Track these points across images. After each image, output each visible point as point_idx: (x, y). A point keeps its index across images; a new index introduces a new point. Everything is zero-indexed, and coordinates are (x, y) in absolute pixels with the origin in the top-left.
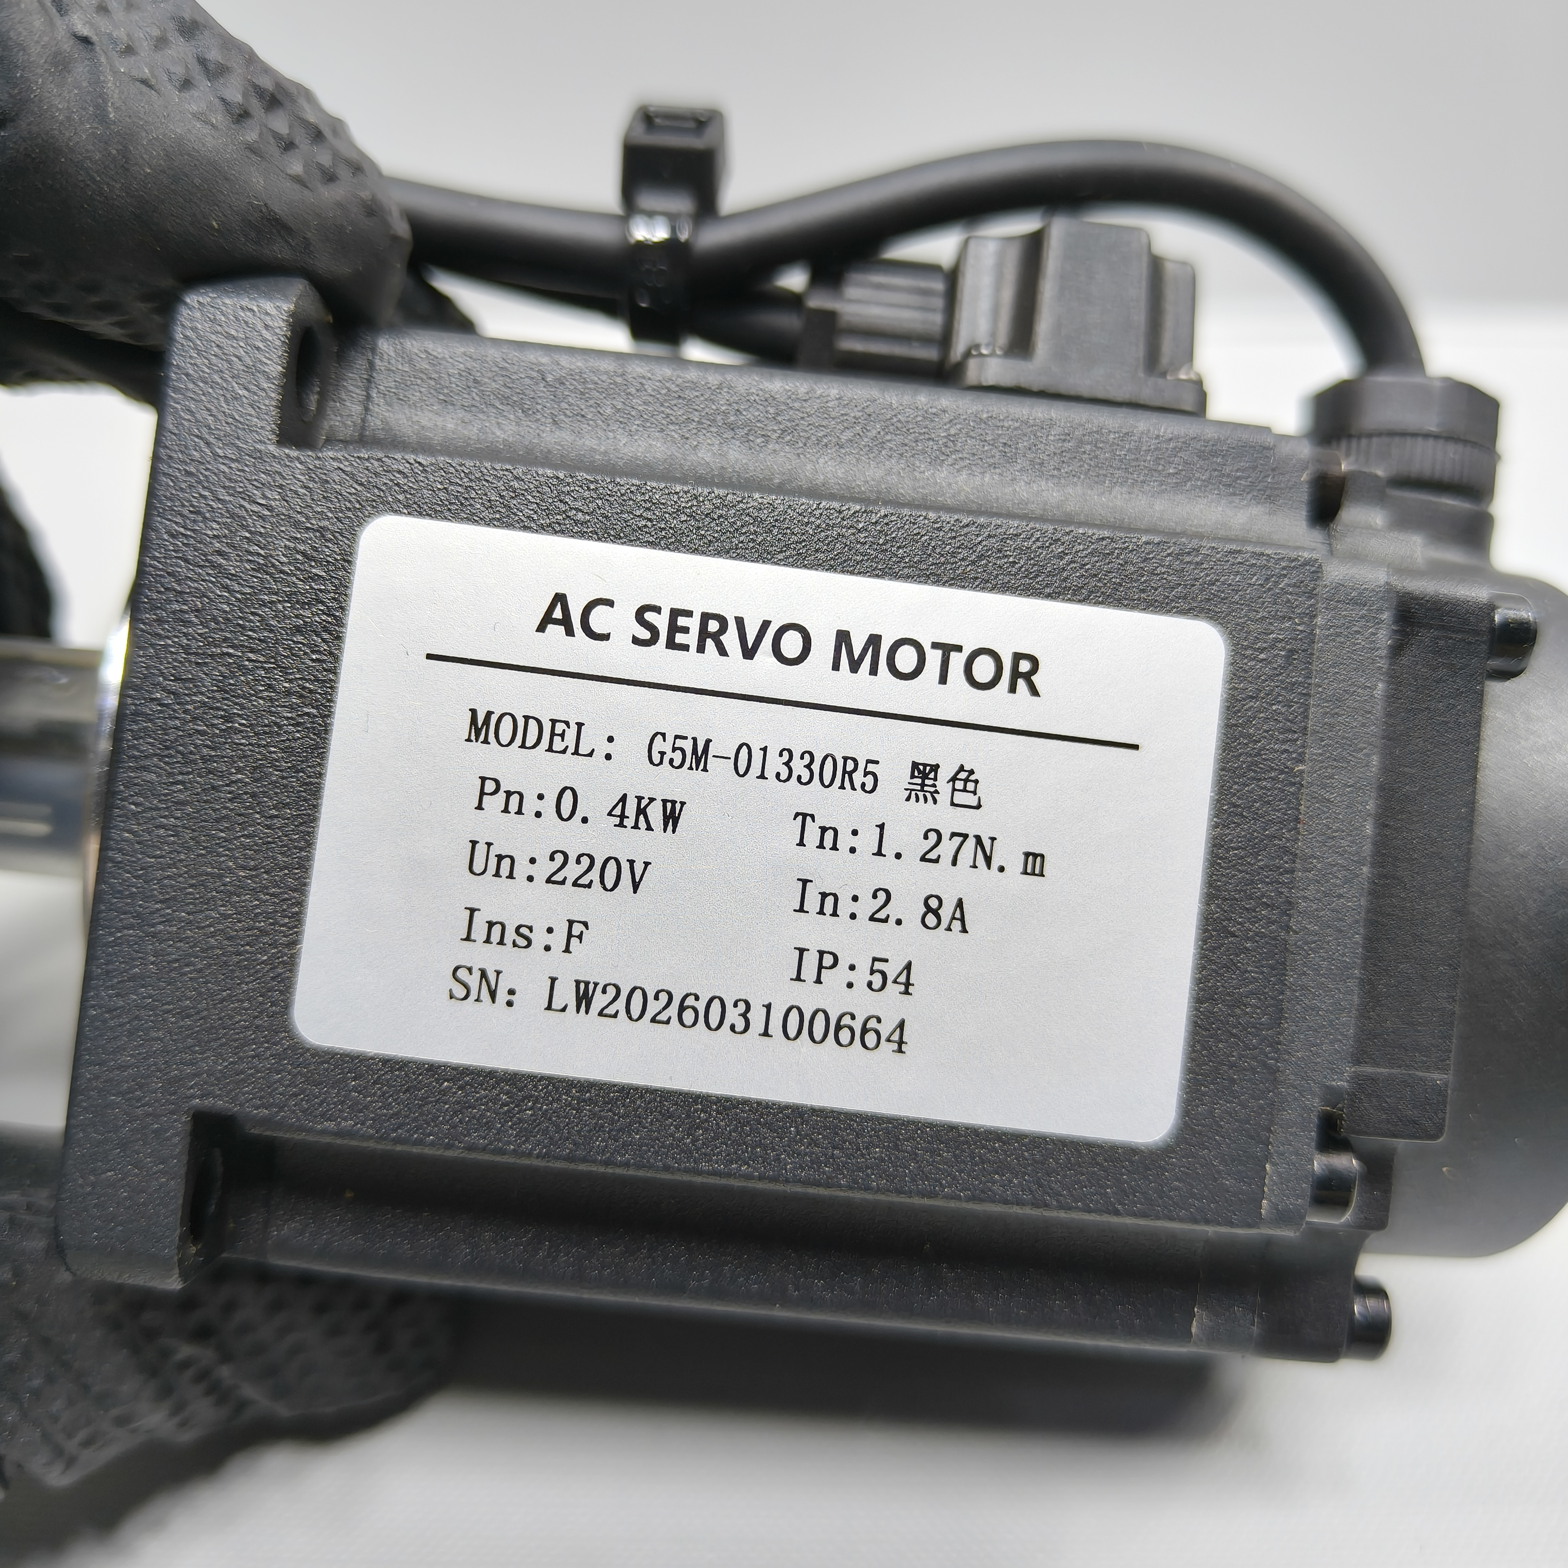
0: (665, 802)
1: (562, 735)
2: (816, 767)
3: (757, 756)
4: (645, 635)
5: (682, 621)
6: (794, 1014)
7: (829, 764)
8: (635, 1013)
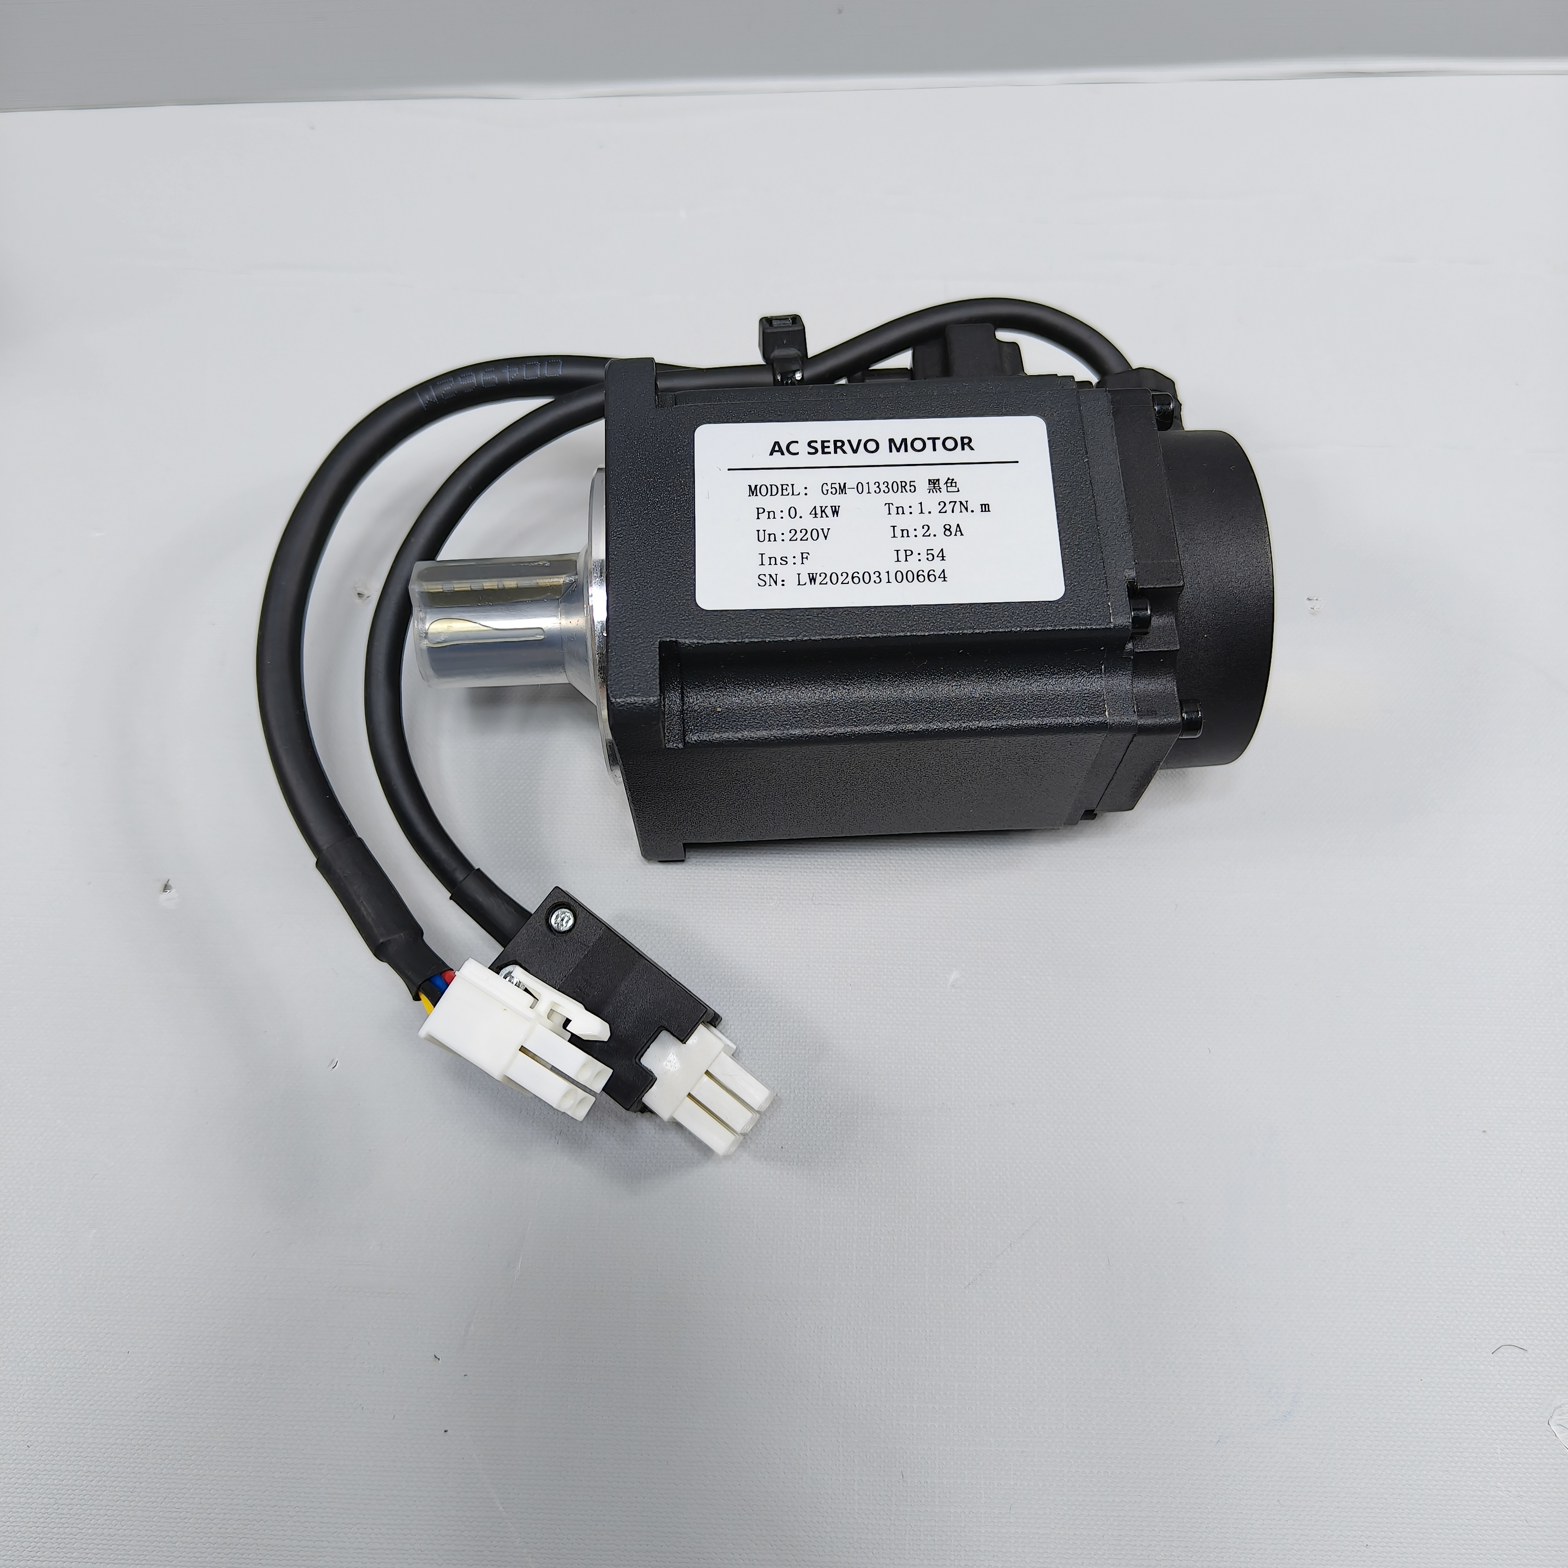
0: (832, 507)
1: (786, 489)
2: (890, 486)
3: (866, 487)
4: (813, 451)
5: (826, 444)
6: (899, 574)
7: (895, 485)
8: (834, 582)
